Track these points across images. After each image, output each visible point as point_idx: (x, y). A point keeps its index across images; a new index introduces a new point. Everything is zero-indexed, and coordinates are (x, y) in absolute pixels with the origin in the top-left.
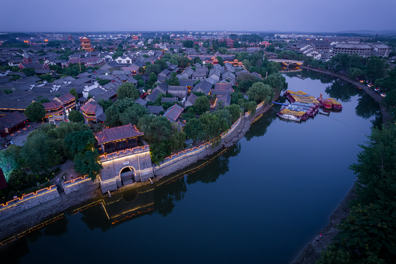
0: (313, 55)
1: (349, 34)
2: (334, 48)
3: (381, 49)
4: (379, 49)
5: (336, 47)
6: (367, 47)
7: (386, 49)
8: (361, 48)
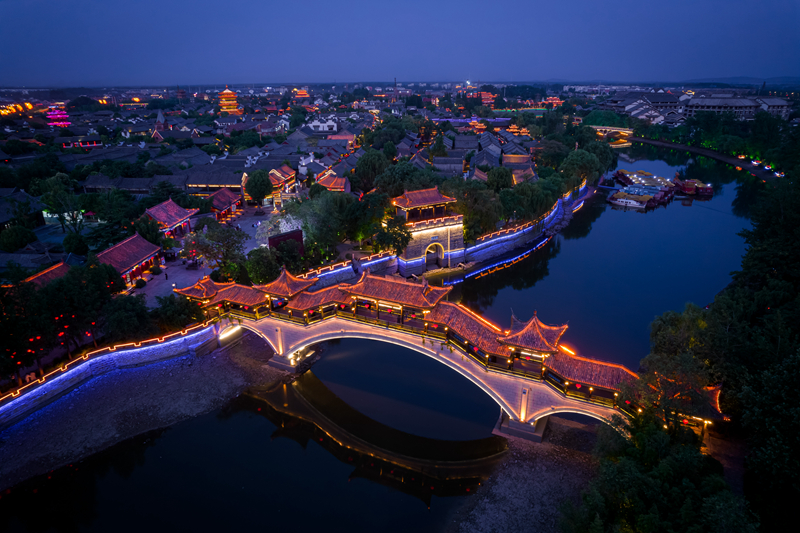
0: (649, 117)
1: (710, 84)
2: (687, 106)
3: (774, 107)
4: (769, 107)
5: (690, 104)
6: (747, 102)
7: (782, 107)
8: (737, 104)
